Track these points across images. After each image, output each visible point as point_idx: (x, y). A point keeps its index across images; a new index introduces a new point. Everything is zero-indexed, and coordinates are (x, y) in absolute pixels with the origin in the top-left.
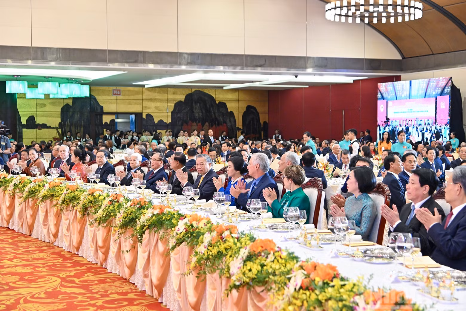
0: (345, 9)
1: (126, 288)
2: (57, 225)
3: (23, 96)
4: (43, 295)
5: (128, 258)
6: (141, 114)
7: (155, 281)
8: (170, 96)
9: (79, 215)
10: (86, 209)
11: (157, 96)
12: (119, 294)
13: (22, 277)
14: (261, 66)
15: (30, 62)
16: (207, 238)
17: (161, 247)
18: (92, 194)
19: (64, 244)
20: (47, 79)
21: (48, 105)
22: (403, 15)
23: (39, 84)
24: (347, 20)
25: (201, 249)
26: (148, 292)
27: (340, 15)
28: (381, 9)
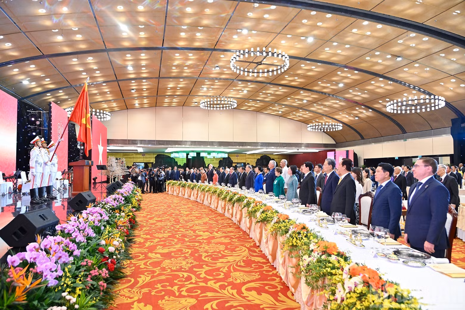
0: (314, 127)
1: (230, 222)
2: (211, 200)
3: (206, 157)
4: (202, 224)
5: (231, 211)
6: (245, 163)
7: (238, 220)
8: (255, 157)
9: (217, 197)
10: (219, 195)
11: (251, 157)
12: (227, 224)
13: (197, 217)
14: (285, 146)
15: (209, 146)
16: (252, 205)
17: (240, 208)
18: (221, 190)
19: (213, 206)
20: (214, 152)
21: (215, 160)
22: (335, 128)
23: (211, 153)
24: (315, 130)
25: (250, 209)
26: (237, 224)
27: (313, 129)
28: (327, 126)
